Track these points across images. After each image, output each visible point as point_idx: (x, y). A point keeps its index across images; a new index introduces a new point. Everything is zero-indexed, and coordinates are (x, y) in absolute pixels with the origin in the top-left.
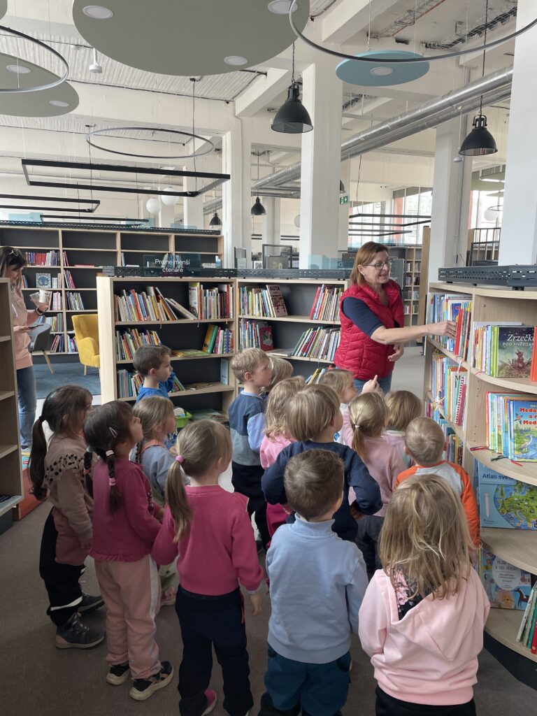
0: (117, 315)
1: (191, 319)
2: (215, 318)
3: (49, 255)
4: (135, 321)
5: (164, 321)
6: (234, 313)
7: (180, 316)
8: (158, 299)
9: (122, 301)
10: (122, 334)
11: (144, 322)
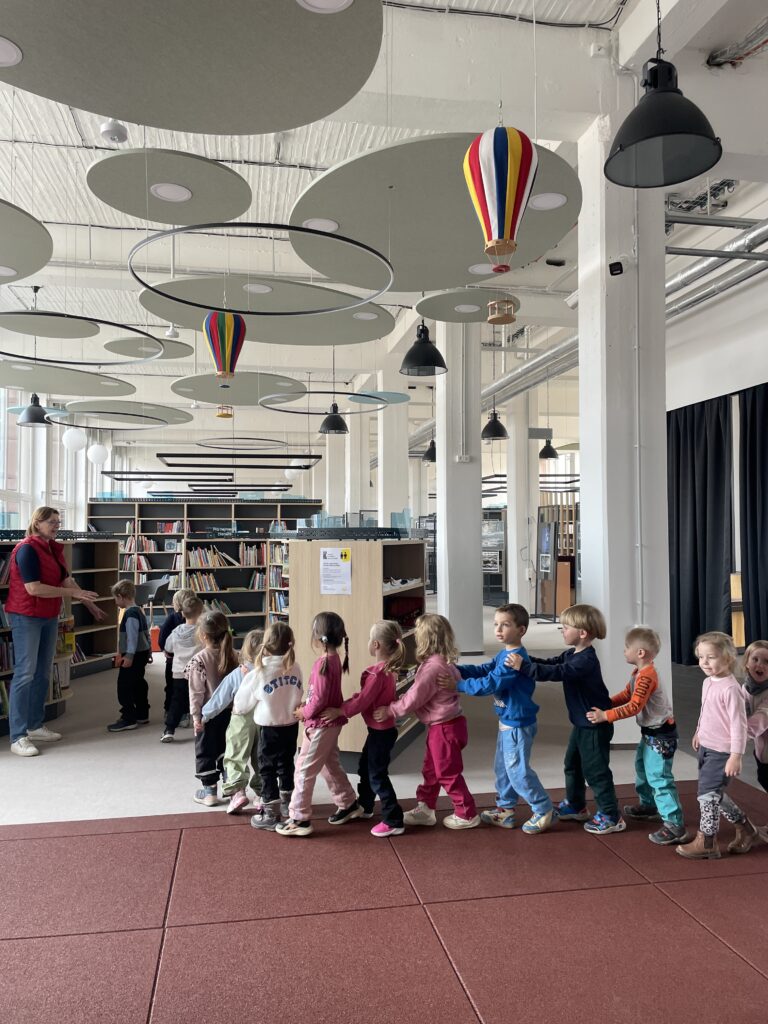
0: (188, 562)
1: (237, 565)
2: (253, 565)
3: (175, 525)
4: (199, 567)
5: (218, 566)
6: (267, 563)
7: (230, 564)
8: (215, 553)
9: (191, 554)
10: (190, 574)
11: (205, 567)
